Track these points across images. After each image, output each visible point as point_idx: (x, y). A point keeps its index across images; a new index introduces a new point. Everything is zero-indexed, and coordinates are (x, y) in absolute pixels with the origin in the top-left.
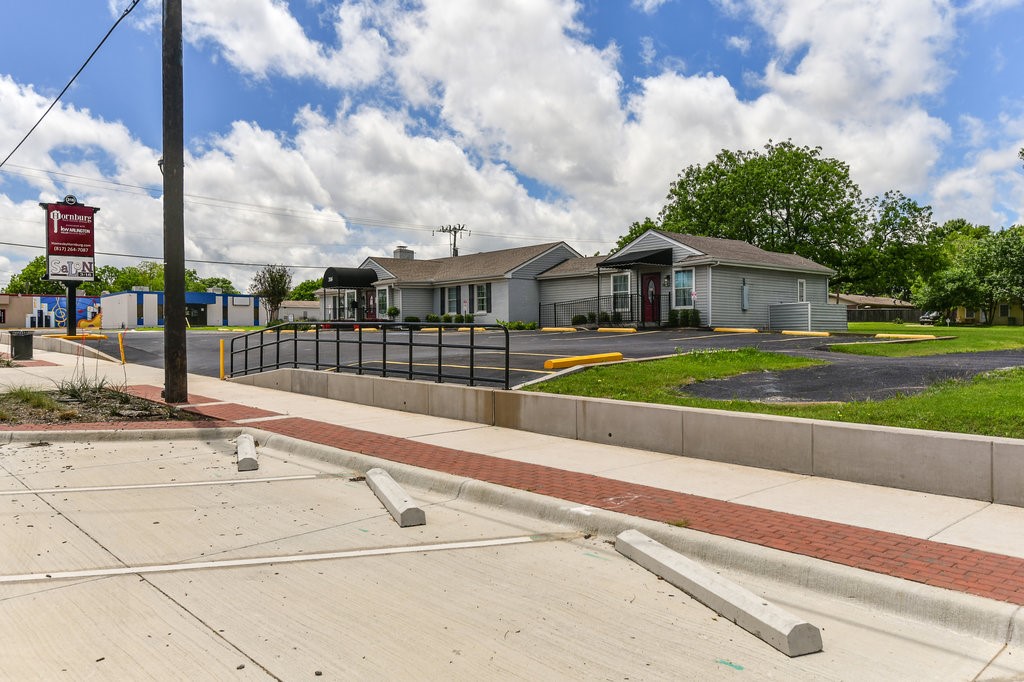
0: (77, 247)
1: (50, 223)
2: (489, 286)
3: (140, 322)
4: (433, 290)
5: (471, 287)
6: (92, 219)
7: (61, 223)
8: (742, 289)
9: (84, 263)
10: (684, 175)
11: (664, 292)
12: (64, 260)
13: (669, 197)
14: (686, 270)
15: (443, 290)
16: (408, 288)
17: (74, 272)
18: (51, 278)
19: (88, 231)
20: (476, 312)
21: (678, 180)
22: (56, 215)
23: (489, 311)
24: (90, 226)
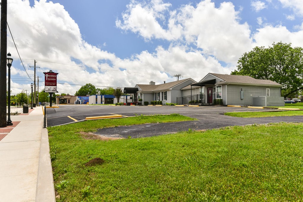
0: (52, 84)
1: (46, 77)
2: (166, 92)
3: (96, 103)
4: (154, 93)
5: (162, 92)
6: (56, 76)
7: (48, 77)
8: (241, 92)
9: (54, 88)
10: (244, 56)
11: (213, 93)
12: (49, 87)
13: (238, 63)
14: (219, 86)
15: (156, 93)
16: (146, 93)
17: (51, 90)
18: (45, 92)
19: (55, 79)
20: (164, 100)
21: (241, 57)
22: (47, 75)
23: (166, 100)
24: (56, 78)
